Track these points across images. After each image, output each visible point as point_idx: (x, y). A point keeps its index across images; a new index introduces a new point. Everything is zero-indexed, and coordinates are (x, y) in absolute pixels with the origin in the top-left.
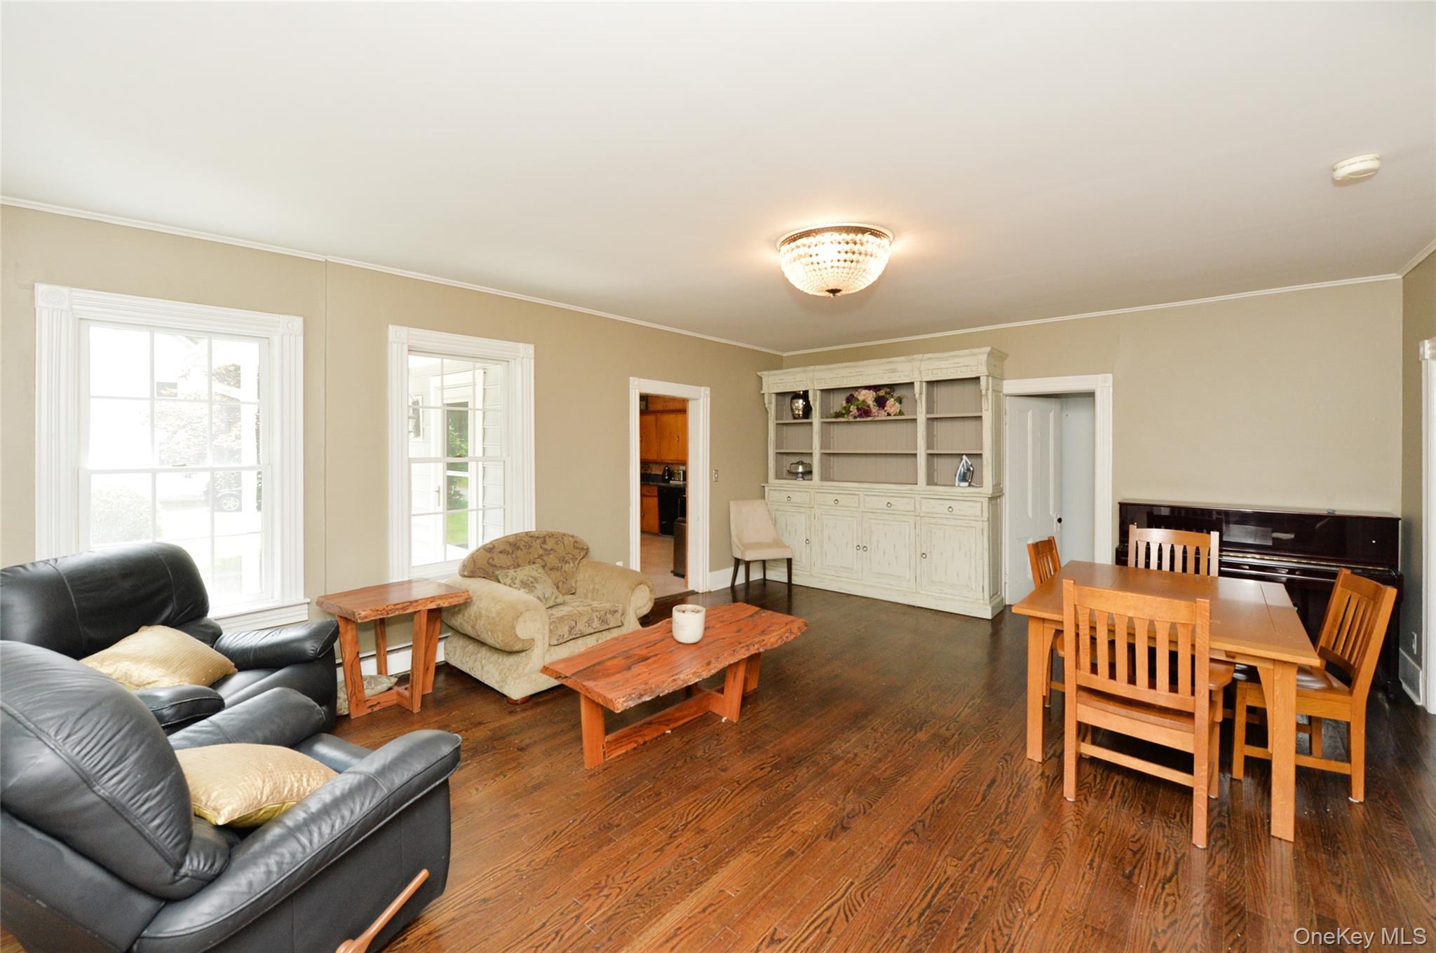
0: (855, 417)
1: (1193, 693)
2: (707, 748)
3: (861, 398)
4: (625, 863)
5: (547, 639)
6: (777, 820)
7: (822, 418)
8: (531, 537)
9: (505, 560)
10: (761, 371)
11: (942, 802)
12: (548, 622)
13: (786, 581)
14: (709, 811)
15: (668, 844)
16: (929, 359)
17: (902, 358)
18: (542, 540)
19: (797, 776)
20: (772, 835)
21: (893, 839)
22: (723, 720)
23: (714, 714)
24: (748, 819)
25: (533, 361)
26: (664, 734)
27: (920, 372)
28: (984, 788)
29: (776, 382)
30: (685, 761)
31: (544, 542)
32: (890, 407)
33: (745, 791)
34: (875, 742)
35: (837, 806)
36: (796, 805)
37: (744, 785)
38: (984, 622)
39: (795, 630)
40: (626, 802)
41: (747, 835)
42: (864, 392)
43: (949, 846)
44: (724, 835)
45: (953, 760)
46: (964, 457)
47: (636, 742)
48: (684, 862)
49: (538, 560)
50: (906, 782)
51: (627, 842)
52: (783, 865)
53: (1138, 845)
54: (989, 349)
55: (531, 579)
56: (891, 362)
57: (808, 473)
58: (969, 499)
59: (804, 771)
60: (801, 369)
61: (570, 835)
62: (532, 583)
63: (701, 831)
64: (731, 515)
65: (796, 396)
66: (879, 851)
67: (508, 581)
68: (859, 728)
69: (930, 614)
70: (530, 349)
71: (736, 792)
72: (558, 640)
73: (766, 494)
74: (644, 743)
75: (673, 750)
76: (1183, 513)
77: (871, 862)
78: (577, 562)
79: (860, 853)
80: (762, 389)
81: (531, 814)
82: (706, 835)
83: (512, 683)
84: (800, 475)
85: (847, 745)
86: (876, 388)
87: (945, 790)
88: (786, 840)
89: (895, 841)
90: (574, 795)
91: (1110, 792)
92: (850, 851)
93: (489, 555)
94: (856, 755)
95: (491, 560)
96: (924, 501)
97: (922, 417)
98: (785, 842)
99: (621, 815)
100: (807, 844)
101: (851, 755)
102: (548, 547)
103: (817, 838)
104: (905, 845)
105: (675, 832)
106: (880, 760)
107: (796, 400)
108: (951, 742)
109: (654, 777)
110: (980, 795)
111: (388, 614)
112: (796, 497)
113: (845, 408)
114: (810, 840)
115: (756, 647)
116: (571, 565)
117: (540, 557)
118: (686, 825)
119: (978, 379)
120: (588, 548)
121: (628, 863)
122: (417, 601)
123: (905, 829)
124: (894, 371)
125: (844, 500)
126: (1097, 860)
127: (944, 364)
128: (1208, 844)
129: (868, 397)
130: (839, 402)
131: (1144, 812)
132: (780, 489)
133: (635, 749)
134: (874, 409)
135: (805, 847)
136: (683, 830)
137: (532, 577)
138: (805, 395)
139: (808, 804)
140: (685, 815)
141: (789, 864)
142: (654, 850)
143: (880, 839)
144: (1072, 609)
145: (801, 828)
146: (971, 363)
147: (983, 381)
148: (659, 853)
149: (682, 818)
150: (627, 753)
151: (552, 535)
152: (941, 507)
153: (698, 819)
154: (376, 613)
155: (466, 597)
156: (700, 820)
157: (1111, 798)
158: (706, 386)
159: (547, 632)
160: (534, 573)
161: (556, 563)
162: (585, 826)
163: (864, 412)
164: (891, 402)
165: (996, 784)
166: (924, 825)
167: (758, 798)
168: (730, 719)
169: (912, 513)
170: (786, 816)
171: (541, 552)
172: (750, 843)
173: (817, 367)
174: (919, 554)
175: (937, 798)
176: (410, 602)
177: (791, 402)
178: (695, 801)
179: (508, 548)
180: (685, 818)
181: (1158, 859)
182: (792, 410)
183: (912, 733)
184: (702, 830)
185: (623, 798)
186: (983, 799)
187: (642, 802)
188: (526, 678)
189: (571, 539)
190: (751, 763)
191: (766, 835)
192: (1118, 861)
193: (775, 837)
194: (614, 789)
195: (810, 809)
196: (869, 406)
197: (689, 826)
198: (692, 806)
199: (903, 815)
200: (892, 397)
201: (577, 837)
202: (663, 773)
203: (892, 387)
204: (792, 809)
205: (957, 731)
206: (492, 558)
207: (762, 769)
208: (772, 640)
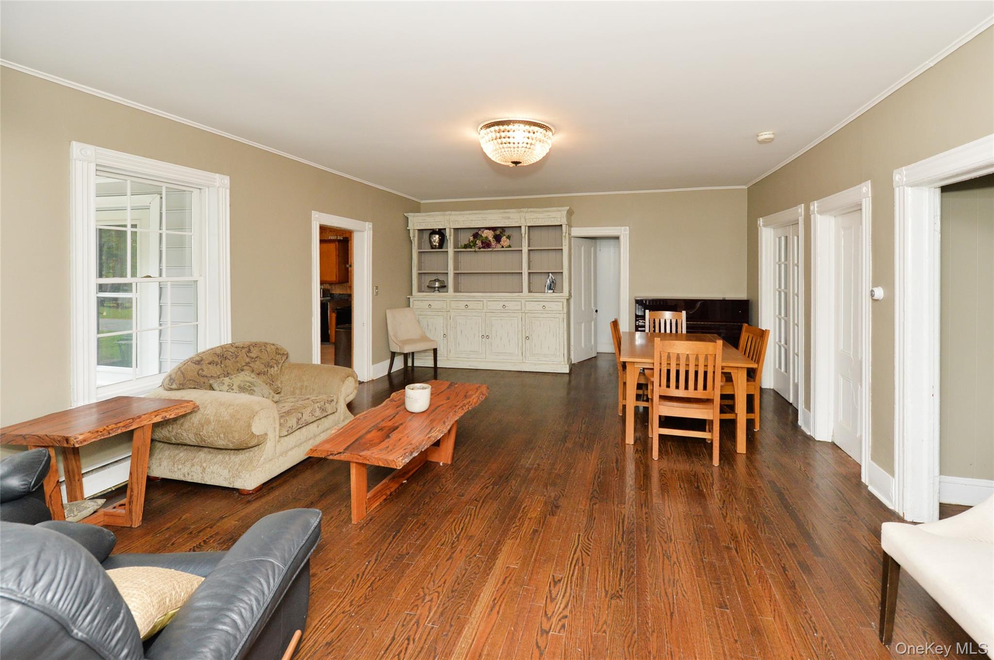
0: (480, 248)
1: (713, 389)
2: (440, 485)
3: (484, 235)
4: (430, 575)
5: (277, 433)
6: (515, 516)
7: (455, 248)
8: (236, 347)
9: (215, 370)
10: (407, 213)
11: (599, 477)
12: (277, 417)
13: (433, 366)
14: (468, 524)
15: (453, 553)
16: (531, 212)
17: (514, 210)
18: (247, 349)
19: (511, 486)
20: (518, 524)
21: (586, 504)
22: (441, 464)
23: (431, 462)
24: (496, 520)
25: (228, 191)
26: (402, 484)
27: (525, 220)
28: (614, 464)
29: (418, 221)
30: (430, 497)
31: (249, 351)
32: (504, 242)
33: (484, 504)
34: (545, 455)
35: (545, 496)
36: (521, 503)
37: (481, 501)
38: (565, 375)
39: (484, 392)
40: (402, 537)
41: (502, 529)
42: (486, 231)
43: (616, 499)
44: (488, 535)
45: (591, 454)
46: (550, 274)
47: (385, 494)
48: (472, 560)
49: (245, 368)
50: (575, 472)
51: (421, 562)
52: (535, 540)
53: (693, 472)
54: (568, 208)
55: (248, 384)
56: (506, 212)
57: (443, 287)
58: (555, 300)
59: (514, 482)
60: (441, 213)
61: (373, 573)
62: (249, 386)
63: (470, 538)
64: (388, 320)
65: (433, 232)
66: (583, 513)
67: (225, 387)
68: (532, 449)
69: (531, 375)
70: (226, 180)
71: (479, 506)
72: (288, 431)
73: (411, 304)
74: (391, 494)
75: (416, 493)
76: (662, 303)
77: (582, 520)
78: (280, 366)
79: (574, 518)
80: (408, 226)
81: (327, 569)
82: (476, 539)
83: (248, 476)
84: (437, 289)
85: (528, 461)
86: (493, 229)
87: (597, 470)
88: (528, 525)
89: (588, 505)
90: (356, 545)
91: (670, 451)
92: (568, 518)
93: (198, 367)
94: (538, 465)
95: (201, 371)
96: (527, 303)
97: (525, 249)
98: (527, 527)
99: (405, 546)
100: (542, 522)
101: (535, 466)
102: (253, 355)
103: (545, 517)
104: (594, 506)
105: (453, 544)
106: (554, 464)
107: (434, 236)
108: (585, 444)
109: (413, 514)
110: (615, 469)
111: (109, 434)
112: (435, 305)
113: (472, 241)
114: (542, 520)
115: (467, 407)
116: (276, 368)
117: (247, 364)
118: (458, 537)
119: (561, 225)
120: (287, 354)
121: (432, 574)
122: (139, 417)
123: (590, 497)
124: (509, 218)
125: (471, 305)
126: (682, 484)
127: (541, 216)
128: (720, 464)
129: (489, 235)
130: (466, 238)
131: (688, 456)
132: (421, 300)
133: (385, 500)
134: (493, 243)
135: (541, 524)
136: (458, 541)
137: (249, 382)
138: (441, 232)
139: (528, 500)
140: (453, 531)
141: (539, 538)
142: (446, 559)
143: (580, 507)
144: (659, 354)
145: (533, 515)
146: (556, 216)
147: (564, 227)
148: (450, 560)
149: (452, 534)
150: (381, 504)
151: (255, 345)
152: (538, 306)
153: (463, 531)
154: (96, 434)
155: (193, 406)
156: (466, 530)
157: (672, 453)
158: (370, 222)
159: (277, 425)
160: (249, 379)
161: (262, 368)
162: (381, 562)
163: (486, 244)
164: (504, 238)
165: (619, 460)
166: (597, 492)
167: (495, 505)
168: (445, 462)
169: (520, 311)
170: (519, 511)
171: (248, 360)
172: (507, 533)
173: (453, 213)
174: (524, 337)
175: (595, 475)
176: (133, 419)
177: (430, 237)
178: (454, 520)
179: (216, 359)
180: (454, 533)
181: (704, 476)
182: (430, 242)
183: (562, 444)
184: (471, 536)
185: (399, 534)
186: (618, 470)
187: (416, 533)
188: (261, 469)
189: (273, 347)
190: (478, 487)
191: (514, 526)
192: (690, 482)
193: (520, 525)
194: (388, 531)
195: (531, 502)
196: (490, 241)
197: (461, 537)
198: (454, 524)
199: (584, 490)
200: (504, 235)
201: (379, 572)
202: (419, 510)
203: (503, 229)
204: (520, 506)
205: (585, 438)
206: (202, 369)
207: (487, 488)
208: (475, 401)
